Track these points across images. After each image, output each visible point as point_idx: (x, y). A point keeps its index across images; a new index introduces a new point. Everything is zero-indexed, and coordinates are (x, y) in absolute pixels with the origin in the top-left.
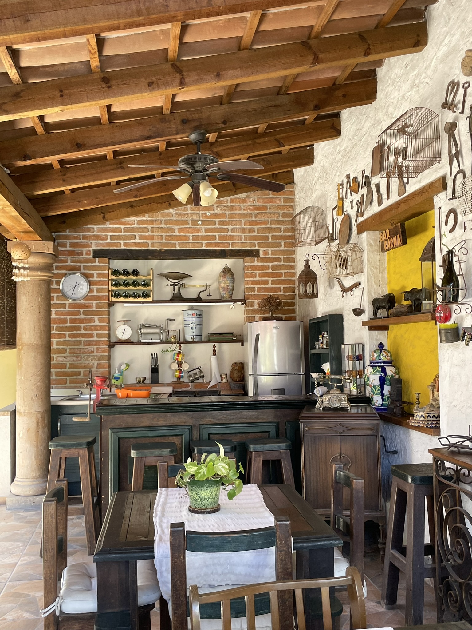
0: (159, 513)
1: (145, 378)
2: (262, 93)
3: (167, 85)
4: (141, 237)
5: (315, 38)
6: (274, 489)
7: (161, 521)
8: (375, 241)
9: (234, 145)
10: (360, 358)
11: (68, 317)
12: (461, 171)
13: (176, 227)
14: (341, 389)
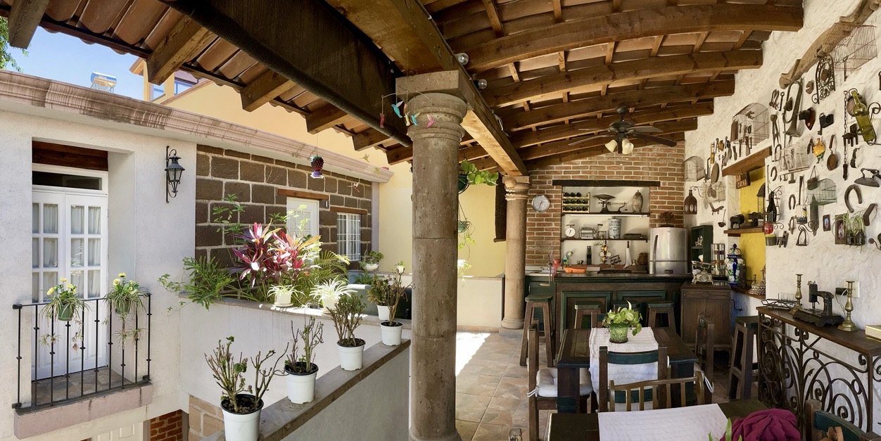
0: (592, 342)
1: (582, 261)
2: (664, 83)
3: (604, 79)
4: (583, 172)
5: (696, 52)
6: (662, 331)
7: (593, 346)
8: (733, 181)
9: (646, 115)
10: (722, 253)
11: (536, 222)
12: (779, 145)
13: (606, 166)
14: (709, 271)
